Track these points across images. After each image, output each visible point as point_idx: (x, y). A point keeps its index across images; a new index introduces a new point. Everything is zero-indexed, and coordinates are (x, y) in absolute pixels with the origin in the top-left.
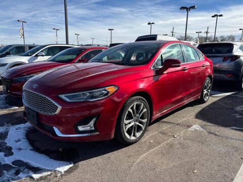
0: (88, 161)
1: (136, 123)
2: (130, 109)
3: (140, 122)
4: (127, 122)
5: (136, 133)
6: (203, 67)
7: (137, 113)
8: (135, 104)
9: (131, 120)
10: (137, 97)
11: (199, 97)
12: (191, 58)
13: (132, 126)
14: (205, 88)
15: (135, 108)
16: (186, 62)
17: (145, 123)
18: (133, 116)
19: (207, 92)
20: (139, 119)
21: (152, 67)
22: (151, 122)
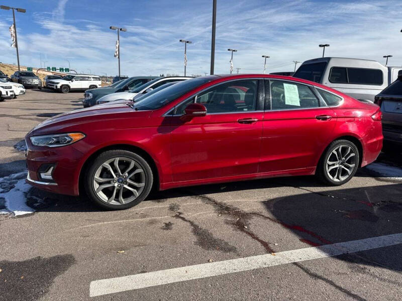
0: (48, 213)
1: (121, 185)
2: (106, 164)
3: (130, 185)
4: (102, 180)
5: (121, 198)
6: (319, 119)
7: (123, 172)
8: (118, 159)
9: (109, 179)
10: (121, 151)
11: (313, 173)
12: (287, 103)
13: (114, 187)
14: (333, 158)
15: (116, 164)
16: (264, 110)
17: (140, 188)
18: (116, 175)
19: (343, 167)
20: (128, 181)
21: (166, 114)
22: (160, 189)
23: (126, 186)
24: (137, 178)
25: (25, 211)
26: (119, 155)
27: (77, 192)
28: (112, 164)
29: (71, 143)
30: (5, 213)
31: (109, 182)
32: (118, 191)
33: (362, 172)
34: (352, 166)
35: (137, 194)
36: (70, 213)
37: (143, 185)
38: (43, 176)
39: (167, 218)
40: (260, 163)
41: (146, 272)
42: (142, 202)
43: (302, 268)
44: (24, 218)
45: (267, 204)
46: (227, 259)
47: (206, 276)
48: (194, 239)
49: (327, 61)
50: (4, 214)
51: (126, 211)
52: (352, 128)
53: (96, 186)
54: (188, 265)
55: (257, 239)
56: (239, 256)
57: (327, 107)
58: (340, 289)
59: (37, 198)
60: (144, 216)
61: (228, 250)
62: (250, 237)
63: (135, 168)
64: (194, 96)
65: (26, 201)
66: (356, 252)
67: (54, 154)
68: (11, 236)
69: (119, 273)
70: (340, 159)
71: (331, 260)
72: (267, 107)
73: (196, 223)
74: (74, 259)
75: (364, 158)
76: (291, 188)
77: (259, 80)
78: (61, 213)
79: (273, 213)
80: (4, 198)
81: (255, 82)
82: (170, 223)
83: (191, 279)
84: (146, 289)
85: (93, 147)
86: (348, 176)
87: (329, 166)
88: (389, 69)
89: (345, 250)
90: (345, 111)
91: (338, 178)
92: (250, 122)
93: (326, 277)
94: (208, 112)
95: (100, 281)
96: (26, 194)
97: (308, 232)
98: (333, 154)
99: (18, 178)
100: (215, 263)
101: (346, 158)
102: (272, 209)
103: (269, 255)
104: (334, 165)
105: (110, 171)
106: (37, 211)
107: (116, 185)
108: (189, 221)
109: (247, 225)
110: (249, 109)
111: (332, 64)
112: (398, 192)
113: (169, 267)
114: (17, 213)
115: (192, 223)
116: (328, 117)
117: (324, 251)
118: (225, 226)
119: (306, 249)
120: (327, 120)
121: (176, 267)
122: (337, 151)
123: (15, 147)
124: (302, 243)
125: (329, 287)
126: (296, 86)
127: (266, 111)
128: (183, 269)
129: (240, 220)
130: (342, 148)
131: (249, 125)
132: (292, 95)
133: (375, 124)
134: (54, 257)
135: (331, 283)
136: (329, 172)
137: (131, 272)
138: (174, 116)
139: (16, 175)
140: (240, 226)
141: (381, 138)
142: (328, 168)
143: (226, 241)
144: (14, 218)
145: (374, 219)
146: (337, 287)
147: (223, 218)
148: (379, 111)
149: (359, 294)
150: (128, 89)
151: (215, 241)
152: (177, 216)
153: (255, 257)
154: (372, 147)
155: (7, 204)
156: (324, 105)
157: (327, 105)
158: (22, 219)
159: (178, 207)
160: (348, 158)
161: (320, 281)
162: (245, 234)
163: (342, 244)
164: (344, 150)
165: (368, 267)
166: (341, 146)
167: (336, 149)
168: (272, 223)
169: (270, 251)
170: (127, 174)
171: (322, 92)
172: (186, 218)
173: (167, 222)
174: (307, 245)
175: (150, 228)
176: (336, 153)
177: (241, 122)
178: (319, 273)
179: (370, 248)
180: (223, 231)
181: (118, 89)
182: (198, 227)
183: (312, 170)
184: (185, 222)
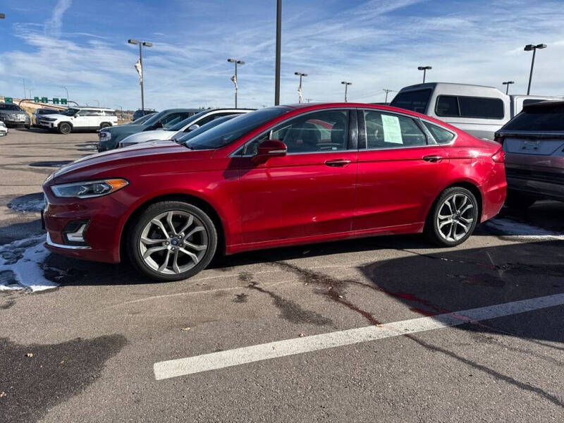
0: (77, 287)
1: (176, 247)
2: (157, 220)
3: (187, 248)
4: (150, 241)
5: (176, 265)
6: (427, 160)
7: (178, 230)
8: (171, 213)
9: (161, 240)
10: (175, 202)
11: (421, 231)
12: (386, 140)
13: (166, 251)
14: (446, 211)
15: (170, 220)
16: (358, 148)
17: (200, 251)
18: (170, 235)
19: (458, 222)
20: (185, 242)
21: (233, 154)
22: (227, 254)
23: (182, 250)
24: (197, 239)
25: (46, 285)
26: (174, 208)
27: (117, 258)
28: (164, 220)
29: (110, 192)
30: (19, 288)
31: (160, 245)
32: (172, 256)
33: (481, 230)
34: (469, 221)
35: (197, 260)
36: (108, 287)
37: (204, 247)
38: (70, 237)
39: (240, 289)
40: (354, 218)
41: (223, 350)
42: (203, 271)
43: (416, 340)
44: (47, 294)
45: (365, 269)
46: (322, 333)
47: (299, 352)
48: (278, 312)
49: (432, 88)
50: (17, 290)
51: (183, 282)
52: (469, 172)
53: (143, 249)
54: (275, 341)
55: (357, 309)
56: (336, 329)
57: (436, 145)
58: (463, 360)
59: (59, 270)
60: (208, 287)
61: (322, 323)
62: (348, 308)
63: (194, 225)
64: (269, 130)
65: (43, 274)
66: (479, 322)
67: (84, 207)
68: (34, 315)
69: (188, 352)
70: (454, 212)
71: (450, 329)
72: (361, 145)
73: (277, 294)
74: (126, 340)
75: (483, 212)
76: (393, 250)
77: (350, 110)
78: (94, 287)
79: (373, 280)
80: (12, 271)
81: (345, 113)
82: (243, 294)
83: (281, 356)
84: (226, 369)
85: (138, 198)
86: (464, 234)
87: (441, 221)
88: (512, 98)
89: (466, 319)
90: (459, 150)
91: (452, 236)
92: (342, 165)
93: (446, 349)
94: (288, 151)
95: (165, 362)
96: (41, 265)
97: (419, 300)
98: (445, 205)
99: (25, 246)
100: (307, 338)
101: (461, 210)
102: (372, 276)
103: (373, 327)
104: (446, 220)
105: (161, 230)
106: (61, 286)
107: (169, 247)
108: (268, 292)
109: (342, 295)
110: (339, 148)
111: (438, 92)
112: (528, 253)
113: (251, 344)
114: (35, 288)
115: (272, 295)
116: (438, 157)
117: (441, 320)
118: (315, 295)
119: (418, 319)
120: (438, 162)
121: (259, 343)
122: (450, 201)
123: (9, 206)
124: (413, 313)
125: (449, 359)
126: (397, 119)
127: (360, 150)
128: (269, 345)
129: (333, 289)
130: (457, 198)
131: (340, 168)
132: (392, 130)
133: (496, 167)
134: (99, 338)
135: (452, 355)
136: (441, 229)
137: (204, 351)
138: (244, 156)
139: (21, 242)
140: (334, 296)
141: (504, 184)
142: (440, 224)
143: (318, 313)
144: (33, 294)
145: (500, 284)
146: (459, 358)
147: (311, 287)
148: (501, 150)
149: (486, 365)
150: (162, 127)
151: (304, 313)
152: (252, 286)
153: (356, 330)
154: (493, 197)
155: (18, 278)
156: (433, 143)
157: (436, 143)
158: (43, 295)
159: (250, 276)
160: (464, 211)
161: (439, 353)
162: (340, 304)
163: (463, 312)
164: (459, 200)
165: (495, 336)
166: (455, 195)
167: (450, 198)
168: (373, 291)
169: (374, 323)
170: (183, 234)
171: (429, 126)
172: (264, 289)
173: (240, 294)
174: (420, 315)
175: (219, 301)
176: (449, 204)
177: (330, 165)
178: (436, 345)
179: (495, 316)
180: (313, 301)
181: (147, 126)
182: (280, 298)
183: (419, 227)
184: (263, 293)
